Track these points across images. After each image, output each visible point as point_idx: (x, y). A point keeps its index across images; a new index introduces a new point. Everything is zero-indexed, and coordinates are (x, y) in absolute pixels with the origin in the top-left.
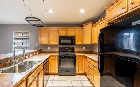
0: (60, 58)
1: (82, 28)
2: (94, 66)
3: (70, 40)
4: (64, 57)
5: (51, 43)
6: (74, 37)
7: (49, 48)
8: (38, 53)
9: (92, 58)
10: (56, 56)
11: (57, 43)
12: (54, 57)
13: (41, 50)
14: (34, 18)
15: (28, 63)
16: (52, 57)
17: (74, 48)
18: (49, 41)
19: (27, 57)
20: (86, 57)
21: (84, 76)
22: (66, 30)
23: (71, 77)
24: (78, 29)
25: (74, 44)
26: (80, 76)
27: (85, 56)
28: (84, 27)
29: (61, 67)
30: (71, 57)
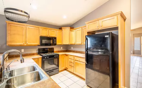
0: (44, 60)
1: (61, 30)
2: (75, 60)
3: (52, 41)
4: (48, 57)
5: (29, 44)
6: (55, 38)
7: (23, 50)
9: (74, 55)
11: (38, 43)
17: (53, 48)
20: (67, 55)
21: (65, 71)
22: (48, 30)
23: (55, 75)
24: (58, 31)
25: (55, 44)
26: (62, 72)
27: (65, 54)
28: (63, 29)
30: (55, 56)
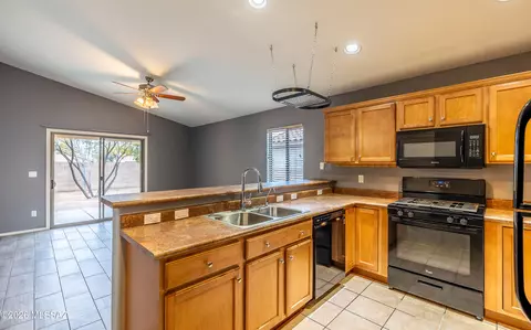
0: (394, 218)
3: (453, 144)
4: (410, 215)
5: (363, 159)
7: (361, 179)
8: (320, 192)
10: (376, 208)
11: (388, 158)
12: (372, 212)
13: (334, 182)
14: (290, 90)
15: (275, 212)
16: (361, 210)
17: (484, 181)
18: (356, 154)
19: (280, 198)
22: (431, 100)
29: (400, 254)
30: (450, 220)
